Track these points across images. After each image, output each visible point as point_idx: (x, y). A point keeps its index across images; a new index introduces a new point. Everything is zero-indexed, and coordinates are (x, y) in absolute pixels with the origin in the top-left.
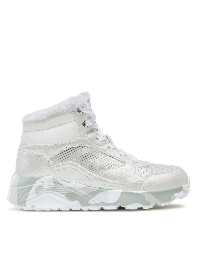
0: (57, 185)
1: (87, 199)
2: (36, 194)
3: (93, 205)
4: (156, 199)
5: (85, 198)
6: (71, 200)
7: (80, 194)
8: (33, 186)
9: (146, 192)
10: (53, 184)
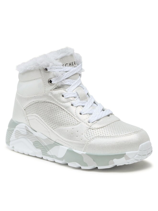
0: (28, 132)
1: (47, 150)
2: (16, 137)
3: (49, 156)
4: (93, 161)
5: (46, 148)
6: (37, 148)
7: (43, 144)
8: (14, 130)
9: (85, 153)
10: (25, 131)
